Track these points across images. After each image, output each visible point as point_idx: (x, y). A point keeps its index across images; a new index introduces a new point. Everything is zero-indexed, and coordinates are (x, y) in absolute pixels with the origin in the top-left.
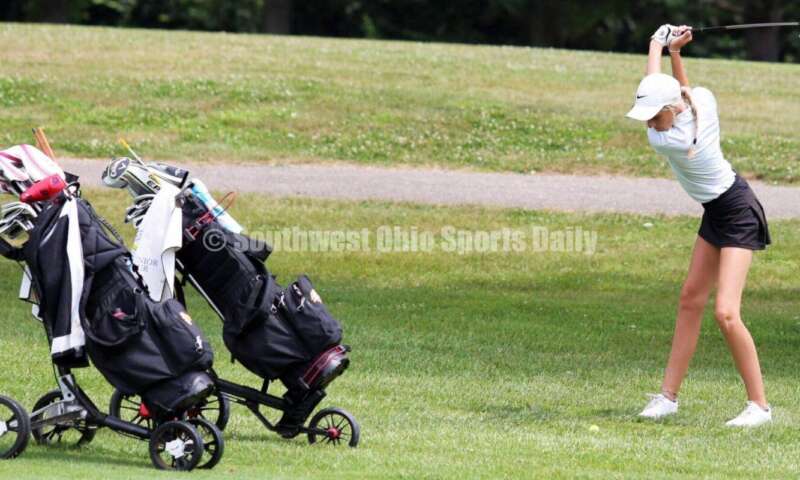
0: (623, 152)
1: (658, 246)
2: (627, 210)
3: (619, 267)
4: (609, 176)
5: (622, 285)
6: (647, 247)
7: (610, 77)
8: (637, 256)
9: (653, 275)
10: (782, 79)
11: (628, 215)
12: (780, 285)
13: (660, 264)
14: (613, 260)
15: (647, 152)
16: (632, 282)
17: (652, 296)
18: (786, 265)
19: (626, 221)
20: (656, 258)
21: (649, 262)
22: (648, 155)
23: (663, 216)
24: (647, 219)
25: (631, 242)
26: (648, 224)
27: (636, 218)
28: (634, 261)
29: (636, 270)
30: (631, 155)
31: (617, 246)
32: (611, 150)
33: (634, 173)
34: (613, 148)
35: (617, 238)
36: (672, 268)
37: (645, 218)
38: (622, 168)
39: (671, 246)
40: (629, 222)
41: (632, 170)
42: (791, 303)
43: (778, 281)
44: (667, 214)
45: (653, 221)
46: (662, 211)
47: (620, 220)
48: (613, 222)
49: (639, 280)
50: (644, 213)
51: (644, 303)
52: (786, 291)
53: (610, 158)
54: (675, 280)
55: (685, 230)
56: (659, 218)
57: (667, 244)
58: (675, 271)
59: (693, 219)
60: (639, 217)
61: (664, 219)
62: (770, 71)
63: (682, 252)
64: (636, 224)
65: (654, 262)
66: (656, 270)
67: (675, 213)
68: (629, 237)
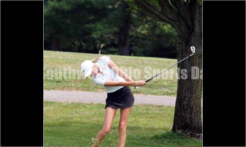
0: (80, 84)
1: (91, 113)
2: (81, 102)
3: (79, 120)
4: (76, 91)
5: (80, 125)
6: (87, 113)
7: (76, 60)
8: (84, 116)
9: (89, 122)
10: (130, 61)
11: (82, 103)
12: (129, 125)
13: (91, 119)
14: (77, 117)
15: (88, 83)
16: (83, 124)
17: (89, 128)
18: (131, 119)
19: (81, 105)
20: (90, 117)
21: (88, 118)
22: (88, 85)
23: (92, 103)
24: (88, 104)
25: (82, 111)
26: (88, 106)
27: (84, 104)
28: (83, 118)
29: (84, 120)
30: (83, 85)
31: (78, 113)
32: (76, 83)
33: (83, 90)
34: (77, 82)
35: (78, 110)
36: (95, 120)
37: (87, 104)
38: (80, 89)
39: (95, 113)
40: (82, 105)
41: (83, 89)
42: (132, 131)
43: (128, 124)
44: (94, 103)
45: (89, 105)
46: (92, 102)
47: (79, 105)
48: (77, 105)
49: (85, 123)
50: (87, 103)
51: (87, 131)
52: (131, 127)
53: (76, 85)
54: (97, 124)
55: (100, 108)
56: (91, 104)
57: (94, 112)
58: (96, 121)
59: (102, 104)
60: (85, 104)
61: (93, 104)
62: (126, 58)
63: (98, 115)
64: (84, 106)
65: (90, 118)
66: (90, 120)
67: (96, 103)
68: (82, 110)
